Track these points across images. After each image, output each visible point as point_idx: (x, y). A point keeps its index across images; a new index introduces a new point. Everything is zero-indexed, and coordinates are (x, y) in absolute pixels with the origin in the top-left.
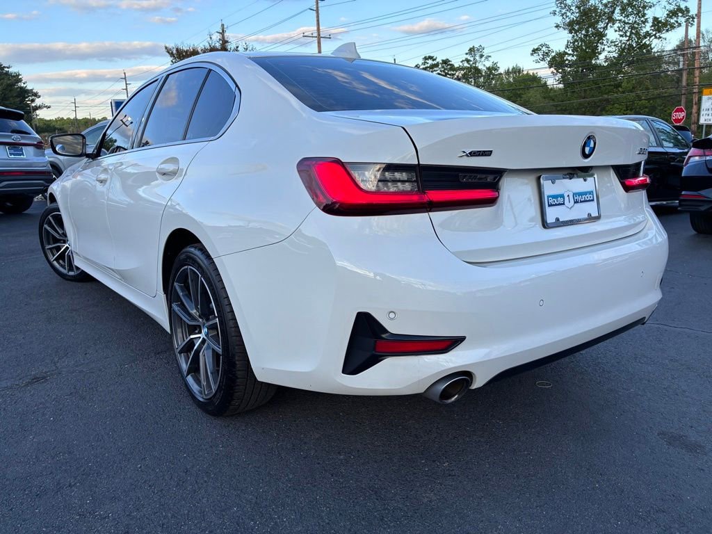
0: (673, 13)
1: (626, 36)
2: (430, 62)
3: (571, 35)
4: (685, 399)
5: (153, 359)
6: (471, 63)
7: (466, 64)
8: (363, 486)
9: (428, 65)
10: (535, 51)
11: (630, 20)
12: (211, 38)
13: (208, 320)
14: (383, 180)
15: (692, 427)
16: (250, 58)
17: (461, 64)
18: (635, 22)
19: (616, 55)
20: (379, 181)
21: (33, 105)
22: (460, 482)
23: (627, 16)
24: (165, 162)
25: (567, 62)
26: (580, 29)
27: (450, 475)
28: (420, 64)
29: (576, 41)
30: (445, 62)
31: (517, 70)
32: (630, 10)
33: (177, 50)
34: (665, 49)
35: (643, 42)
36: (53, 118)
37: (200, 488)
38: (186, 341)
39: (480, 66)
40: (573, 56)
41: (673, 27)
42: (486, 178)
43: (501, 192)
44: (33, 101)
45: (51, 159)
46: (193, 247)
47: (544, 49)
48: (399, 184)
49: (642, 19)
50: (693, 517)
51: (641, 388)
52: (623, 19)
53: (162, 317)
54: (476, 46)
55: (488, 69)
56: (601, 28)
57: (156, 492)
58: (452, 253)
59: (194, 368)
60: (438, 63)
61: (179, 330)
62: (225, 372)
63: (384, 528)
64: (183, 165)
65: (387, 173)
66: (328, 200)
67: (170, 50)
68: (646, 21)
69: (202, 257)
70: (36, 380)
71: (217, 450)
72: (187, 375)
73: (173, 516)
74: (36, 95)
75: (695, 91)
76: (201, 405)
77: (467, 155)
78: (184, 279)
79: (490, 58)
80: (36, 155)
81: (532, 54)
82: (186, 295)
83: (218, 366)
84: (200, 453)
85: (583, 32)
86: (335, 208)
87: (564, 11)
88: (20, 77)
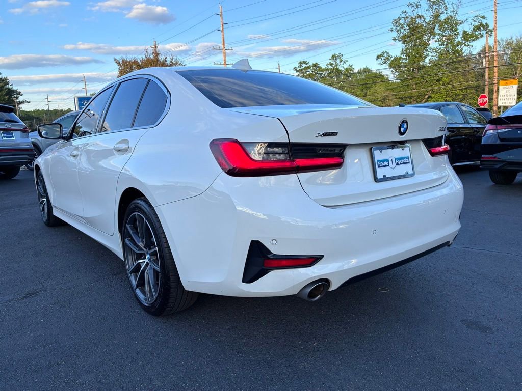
0: (477, 28)
1: (444, 45)
2: (304, 65)
3: (404, 45)
4: (480, 297)
5: (111, 278)
6: (334, 65)
7: (330, 67)
8: (259, 359)
9: (303, 68)
10: (379, 57)
11: (446, 33)
12: (147, 52)
13: (150, 249)
14: (267, 153)
15: (484, 316)
16: (177, 72)
17: (326, 67)
18: (450, 35)
19: (437, 59)
20: (264, 153)
21: (18, 101)
22: (325, 355)
23: (444, 31)
24: (120, 142)
25: (402, 64)
26: (411, 41)
27: (318, 351)
28: (297, 67)
29: (408, 49)
30: (315, 65)
31: (367, 71)
32: (446, 26)
33: (123, 61)
34: (473, 53)
35: (456, 49)
36: (32, 110)
37: (147, 364)
38: (135, 265)
39: (340, 68)
40: (406, 60)
41: (477, 38)
42: (335, 150)
43: (345, 159)
44: (17, 98)
45: (33, 140)
46: (139, 199)
47: (385, 55)
48: (277, 155)
49: (455, 32)
50: (482, 374)
51: (451, 291)
52: (441, 33)
53: (118, 249)
54: (337, 54)
55: (346, 69)
56: (425, 40)
57: (117, 366)
58: (314, 200)
59: (141, 284)
60: (310, 66)
61: (130, 257)
62: (162, 284)
63: (273, 386)
64: (132, 145)
65: (269, 148)
66: (230, 166)
67: (118, 61)
68: (458, 34)
69: (146, 206)
70: (29, 294)
71: (158, 339)
72: (136, 289)
73: (130, 382)
74: (20, 94)
75: (494, 82)
76: (146, 309)
77: (321, 136)
78: (133, 222)
79: (347, 62)
80: (22, 137)
81: (377, 59)
82: (135, 233)
83: (158, 280)
84: (147, 341)
85: (413, 43)
86: (235, 172)
87: (398, 28)
88: (8, 81)
